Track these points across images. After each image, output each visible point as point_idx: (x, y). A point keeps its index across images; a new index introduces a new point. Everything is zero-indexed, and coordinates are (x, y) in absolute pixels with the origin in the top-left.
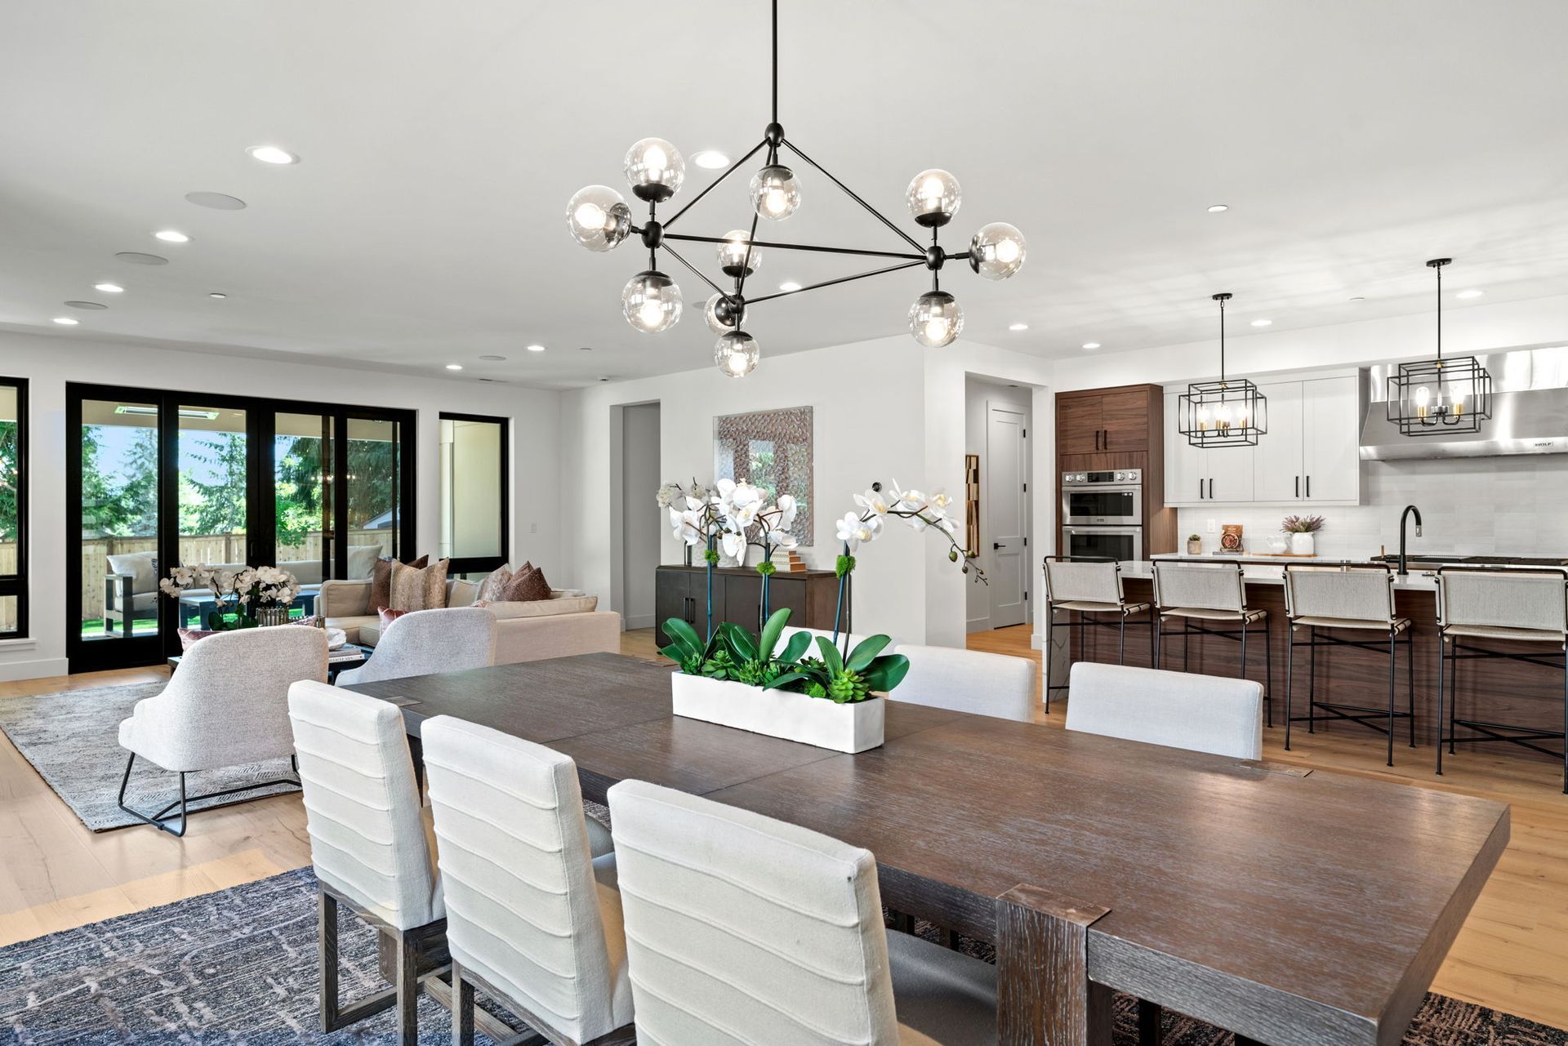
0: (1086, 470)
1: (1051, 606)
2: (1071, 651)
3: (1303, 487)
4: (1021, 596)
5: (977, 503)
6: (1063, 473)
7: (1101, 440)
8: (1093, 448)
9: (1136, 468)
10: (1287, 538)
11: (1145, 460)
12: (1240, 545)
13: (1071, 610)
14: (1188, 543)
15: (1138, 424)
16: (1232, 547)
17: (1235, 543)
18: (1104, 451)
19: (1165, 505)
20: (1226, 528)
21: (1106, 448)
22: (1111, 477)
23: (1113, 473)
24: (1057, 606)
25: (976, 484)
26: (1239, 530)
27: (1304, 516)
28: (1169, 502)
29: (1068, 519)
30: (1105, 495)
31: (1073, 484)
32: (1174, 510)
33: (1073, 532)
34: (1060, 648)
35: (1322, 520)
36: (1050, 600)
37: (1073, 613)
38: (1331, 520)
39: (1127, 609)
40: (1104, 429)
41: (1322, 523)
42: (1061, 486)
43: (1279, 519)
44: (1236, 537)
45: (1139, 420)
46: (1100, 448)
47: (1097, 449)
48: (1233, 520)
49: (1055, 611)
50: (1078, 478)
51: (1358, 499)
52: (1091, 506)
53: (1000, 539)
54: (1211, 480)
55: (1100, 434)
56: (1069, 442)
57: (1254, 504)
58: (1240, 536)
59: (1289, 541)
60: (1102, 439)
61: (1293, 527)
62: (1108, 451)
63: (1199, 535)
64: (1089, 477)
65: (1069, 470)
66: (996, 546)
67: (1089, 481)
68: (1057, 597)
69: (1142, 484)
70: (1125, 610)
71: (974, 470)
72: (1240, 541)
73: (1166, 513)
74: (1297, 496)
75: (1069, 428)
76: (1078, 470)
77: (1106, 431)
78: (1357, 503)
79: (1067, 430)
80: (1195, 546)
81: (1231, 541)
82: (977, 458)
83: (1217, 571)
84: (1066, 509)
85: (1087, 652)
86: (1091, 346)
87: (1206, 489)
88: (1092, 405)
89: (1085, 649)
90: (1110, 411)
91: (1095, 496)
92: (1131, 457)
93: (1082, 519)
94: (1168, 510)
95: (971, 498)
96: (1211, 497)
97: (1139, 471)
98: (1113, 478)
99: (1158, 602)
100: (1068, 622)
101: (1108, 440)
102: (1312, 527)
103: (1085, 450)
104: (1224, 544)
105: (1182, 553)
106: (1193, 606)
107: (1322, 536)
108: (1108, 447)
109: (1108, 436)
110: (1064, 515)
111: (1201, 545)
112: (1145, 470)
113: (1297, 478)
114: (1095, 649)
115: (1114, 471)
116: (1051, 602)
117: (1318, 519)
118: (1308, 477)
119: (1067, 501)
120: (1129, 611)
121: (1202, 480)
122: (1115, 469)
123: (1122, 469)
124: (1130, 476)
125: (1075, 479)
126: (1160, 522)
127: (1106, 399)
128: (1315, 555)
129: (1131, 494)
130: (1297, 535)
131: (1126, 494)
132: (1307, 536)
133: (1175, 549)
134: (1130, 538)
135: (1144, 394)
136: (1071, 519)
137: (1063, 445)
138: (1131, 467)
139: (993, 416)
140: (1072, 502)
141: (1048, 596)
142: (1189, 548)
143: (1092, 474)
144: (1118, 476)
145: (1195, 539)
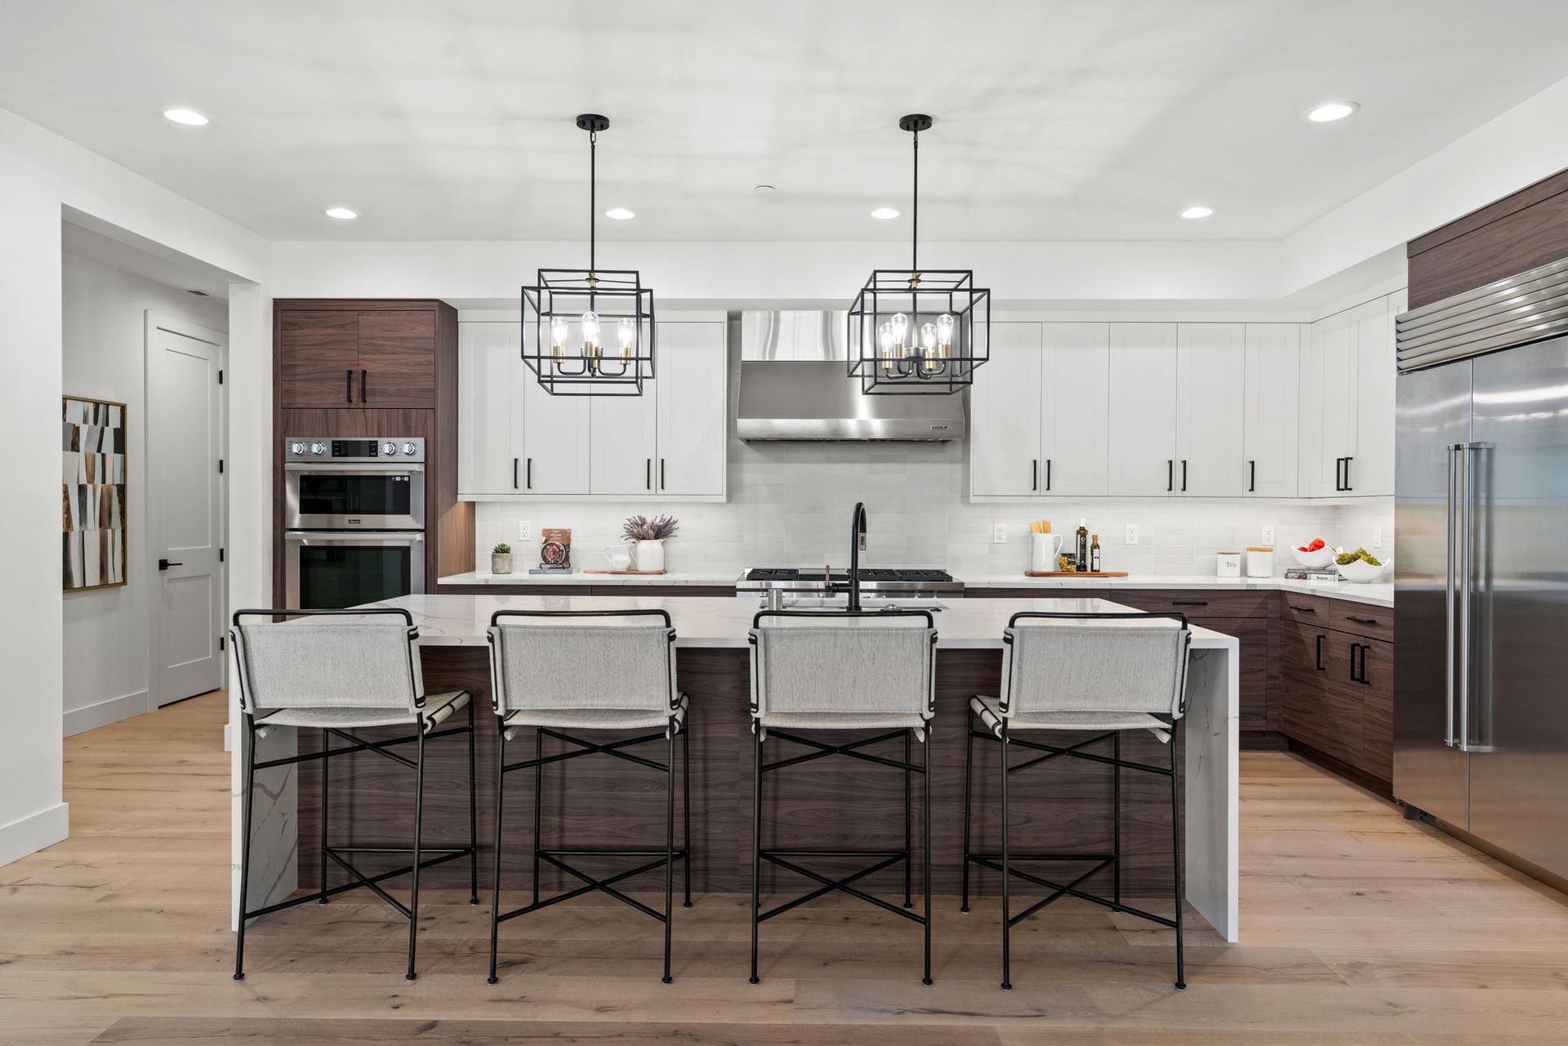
0: (328, 436)
1: (251, 725)
2: (300, 795)
3: (655, 474)
4: (212, 644)
5: (122, 489)
6: (288, 439)
7: (356, 386)
8: (342, 400)
9: (416, 436)
10: (631, 548)
11: (430, 423)
12: (567, 558)
13: (300, 729)
14: (493, 556)
15: (420, 364)
16: (556, 563)
17: (561, 556)
18: (361, 405)
19: (460, 498)
20: (548, 533)
21: (365, 401)
22: (373, 449)
23: (376, 442)
24: (266, 721)
25: (119, 456)
26: (565, 535)
27: (653, 516)
28: (466, 493)
29: (296, 519)
30: (357, 479)
31: (302, 457)
32: (471, 506)
33: (306, 542)
34: (275, 797)
35: (675, 522)
36: (249, 710)
37: (305, 734)
38: (687, 523)
39: (429, 718)
40: (360, 369)
41: (675, 526)
42: (284, 462)
43: (617, 521)
44: (562, 548)
45: (421, 358)
46: (354, 399)
47: (350, 401)
48: (557, 522)
49: (262, 733)
50: (315, 448)
51: (725, 493)
52: (334, 499)
53: (171, 552)
54: (529, 460)
55: (353, 376)
56: (299, 385)
57: (585, 498)
58: (567, 546)
59: (633, 555)
60: (358, 386)
61: (639, 532)
62: (367, 406)
63: (508, 543)
64: (333, 447)
65: (298, 434)
66: (164, 565)
67: (333, 455)
68: (264, 703)
69: (426, 463)
70: (425, 721)
71: (116, 430)
72: (567, 553)
73: (460, 510)
74: (649, 488)
75: (297, 363)
76: (315, 435)
77: (364, 372)
78: (724, 499)
79: (294, 366)
80: (502, 560)
81: (555, 553)
82: (123, 409)
83: (624, 633)
84: (293, 500)
85: (336, 795)
86: (341, 213)
87: (522, 474)
88: (342, 326)
89: (330, 790)
90: (372, 338)
91: (342, 481)
92: (406, 418)
93: (320, 520)
94: (463, 506)
95: (109, 481)
96: (529, 487)
97: (420, 441)
98: (376, 451)
99: (501, 703)
100: (295, 754)
101: (368, 387)
102: (662, 532)
103: (328, 402)
104: (544, 558)
105: (482, 574)
106: (572, 705)
107: (675, 544)
108: (368, 399)
109: (368, 379)
110: (288, 514)
111: (511, 560)
112: (431, 441)
113: (649, 461)
114: (352, 787)
115: (379, 439)
116: (250, 718)
117: (669, 521)
118: (663, 460)
119: (294, 487)
120: (433, 721)
121: (516, 460)
122: (380, 436)
123: (391, 436)
124: (406, 449)
125: (310, 451)
126: (450, 524)
127: (364, 319)
128: (663, 572)
129: (406, 479)
130: (644, 544)
131: (398, 479)
132: (656, 545)
133: (471, 567)
134: (405, 551)
135: (428, 316)
136: (301, 519)
137: (287, 391)
138: (407, 435)
139: (158, 341)
140: (303, 492)
141: (243, 702)
142: (494, 564)
143: (339, 442)
144: (385, 447)
145: (502, 550)
